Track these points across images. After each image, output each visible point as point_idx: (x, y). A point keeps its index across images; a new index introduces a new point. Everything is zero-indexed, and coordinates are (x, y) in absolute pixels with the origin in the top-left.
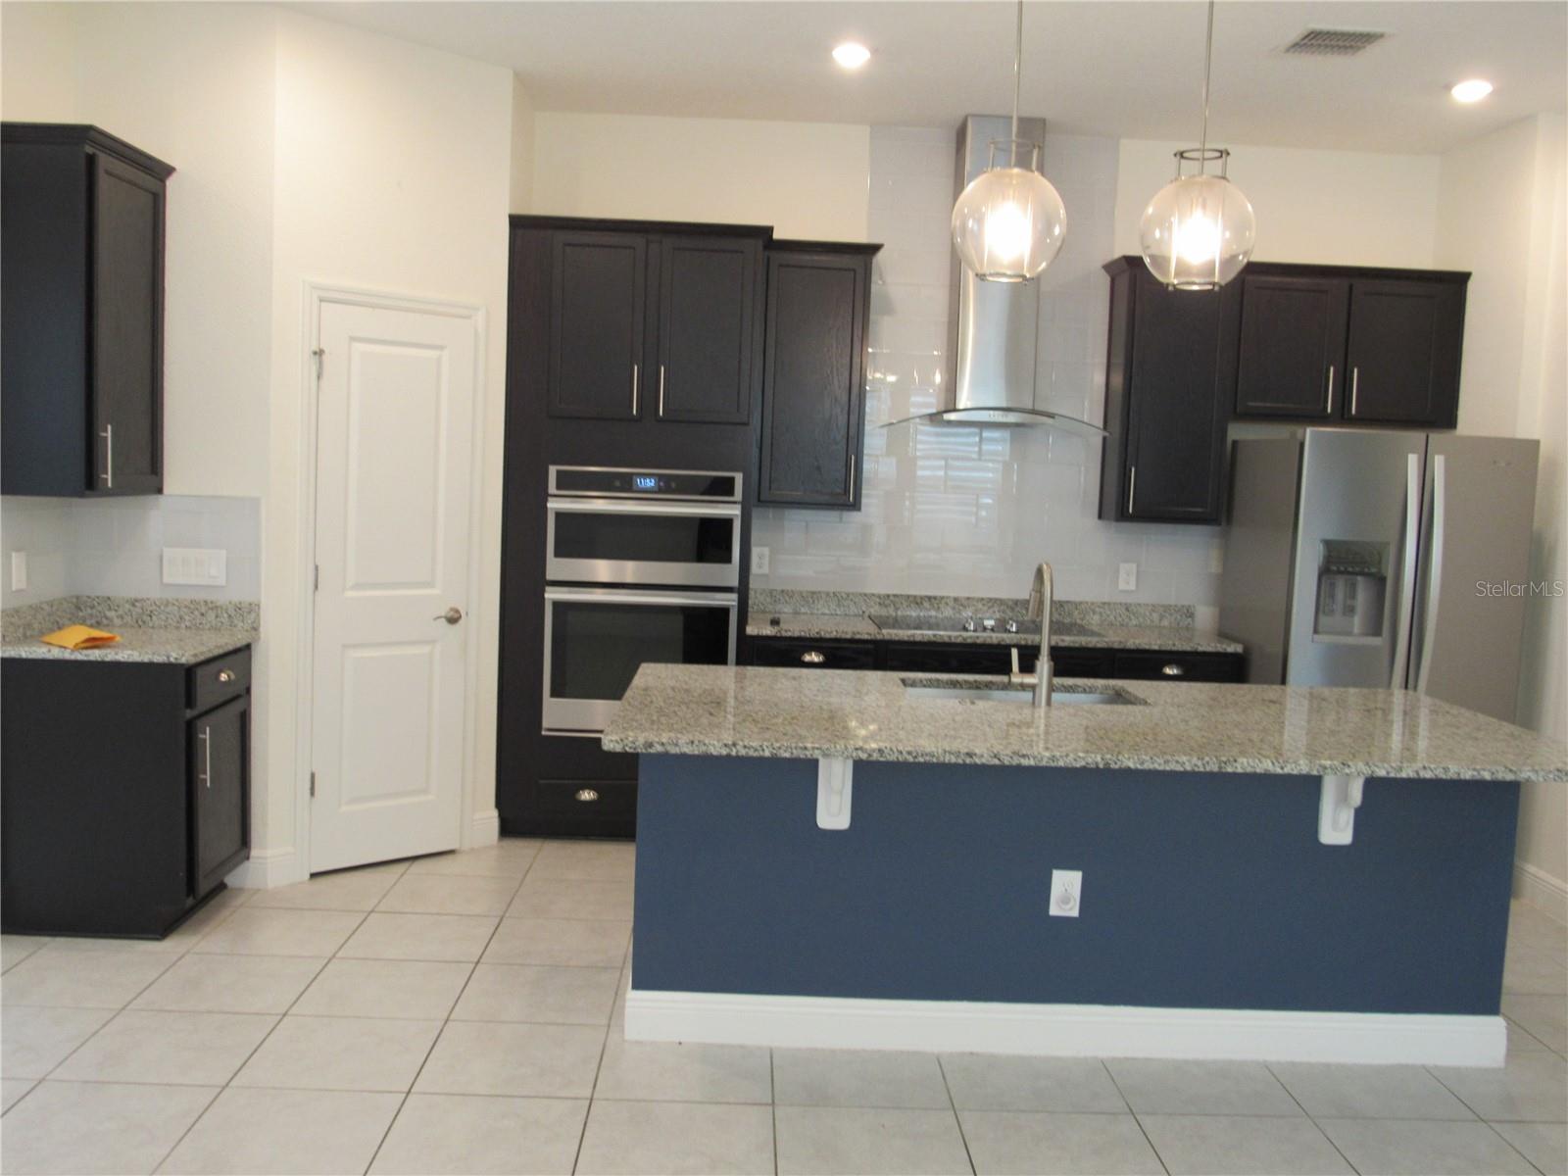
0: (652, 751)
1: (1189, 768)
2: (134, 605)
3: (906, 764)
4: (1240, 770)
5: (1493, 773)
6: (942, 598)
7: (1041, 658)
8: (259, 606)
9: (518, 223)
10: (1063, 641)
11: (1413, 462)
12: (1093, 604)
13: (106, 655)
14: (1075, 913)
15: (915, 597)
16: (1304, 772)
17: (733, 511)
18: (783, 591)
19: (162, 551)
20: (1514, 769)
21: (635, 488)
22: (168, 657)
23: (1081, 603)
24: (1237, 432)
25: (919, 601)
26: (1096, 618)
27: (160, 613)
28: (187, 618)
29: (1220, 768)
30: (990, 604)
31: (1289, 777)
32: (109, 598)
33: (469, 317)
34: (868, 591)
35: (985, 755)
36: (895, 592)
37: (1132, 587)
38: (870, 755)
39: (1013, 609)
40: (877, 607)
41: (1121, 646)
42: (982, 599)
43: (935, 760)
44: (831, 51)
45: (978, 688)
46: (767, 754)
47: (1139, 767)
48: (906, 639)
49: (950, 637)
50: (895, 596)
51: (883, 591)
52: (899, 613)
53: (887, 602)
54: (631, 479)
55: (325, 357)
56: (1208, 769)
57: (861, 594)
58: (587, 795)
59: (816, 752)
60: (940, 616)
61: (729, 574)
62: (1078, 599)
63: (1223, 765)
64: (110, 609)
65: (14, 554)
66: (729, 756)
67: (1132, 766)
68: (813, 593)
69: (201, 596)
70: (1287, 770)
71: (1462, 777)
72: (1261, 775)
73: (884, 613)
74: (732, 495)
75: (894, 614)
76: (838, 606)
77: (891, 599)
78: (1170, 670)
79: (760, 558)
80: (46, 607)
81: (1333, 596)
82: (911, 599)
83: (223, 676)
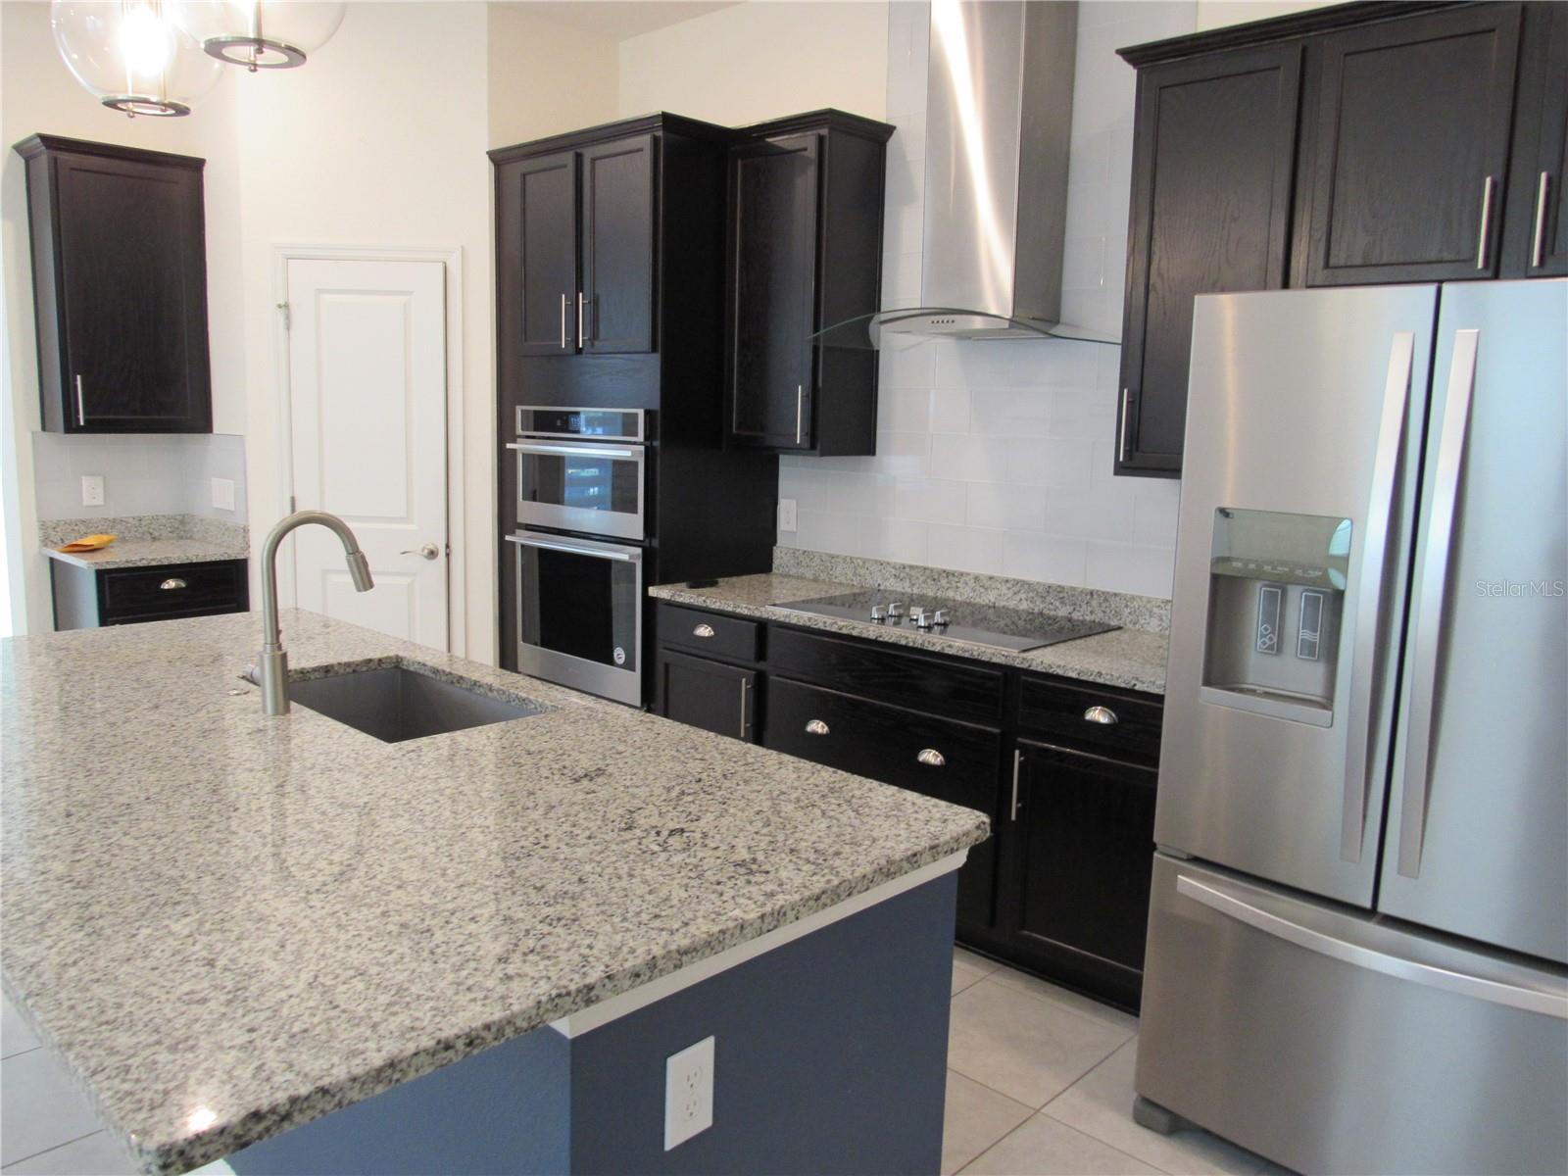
2: (204, 523)
6: (962, 574)
8: (250, 527)
10: (950, 646)
11: (1401, 347)
15: (932, 570)
18: (805, 552)
19: (211, 481)
25: (936, 577)
27: (210, 529)
30: (1015, 589)
32: (194, 519)
36: (912, 562)
39: (1045, 599)
41: (1025, 666)
42: (1007, 581)
48: (782, 619)
50: (911, 567)
51: (899, 559)
52: (915, 591)
53: (902, 575)
54: (568, 419)
55: (292, 310)
57: (876, 561)
65: (85, 477)
68: (832, 557)
73: (899, 589)
74: (635, 434)
75: (909, 590)
76: (855, 574)
77: (907, 570)
78: (1098, 715)
79: (788, 513)
80: (131, 520)
81: (1275, 619)
82: (928, 572)
83: (170, 584)
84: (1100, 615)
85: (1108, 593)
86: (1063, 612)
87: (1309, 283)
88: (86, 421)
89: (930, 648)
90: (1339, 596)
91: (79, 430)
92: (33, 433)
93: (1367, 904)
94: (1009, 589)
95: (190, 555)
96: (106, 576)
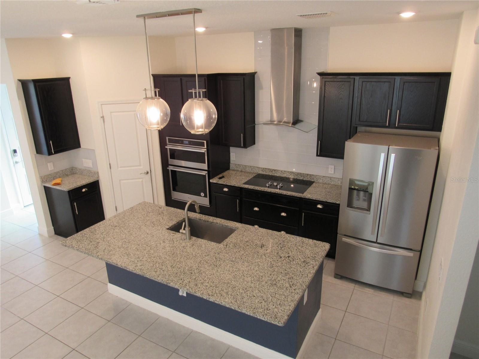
2: (80, 170)
6: (278, 170)
8: (98, 172)
9: (155, 77)
11: (383, 156)
12: (320, 176)
13: (56, 187)
15: (271, 169)
18: (238, 164)
19: (82, 160)
21: (184, 143)
25: (272, 171)
26: (321, 180)
27: (84, 172)
28: (88, 174)
30: (291, 174)
36: (266, 167)
37: (333, 172)
39: (297, 176)
40: (261, 171)
41: (304, 197)
49: (257, 189)
50: (266, 169)
52: (267, 174)
54: (183, 141)
57: (257, 167)
61: (205, 166)
64: (77, 170)
68: (245, 166)
69: (89, 169)
73: (263, 173)
74: (204, 146)
75: (265, 174)
76: (252, 170)
77: (265, 169)
78: (319, 206)
79: (233, 156)
80: (60, 172)
81: (358, 195)
82: (270, 170)
83: (84, 190)
84: (310, 179)
85: (311, 175)
86: (301, 178)
87: (356, 124)
88: (54, 152)
89: (283, 194)
90: (371, 195)
91: (52, 154)
92: (35, 155)
93: (375, 241)
94: (289, 174)
95: (87, 182)
96: (70, 192)
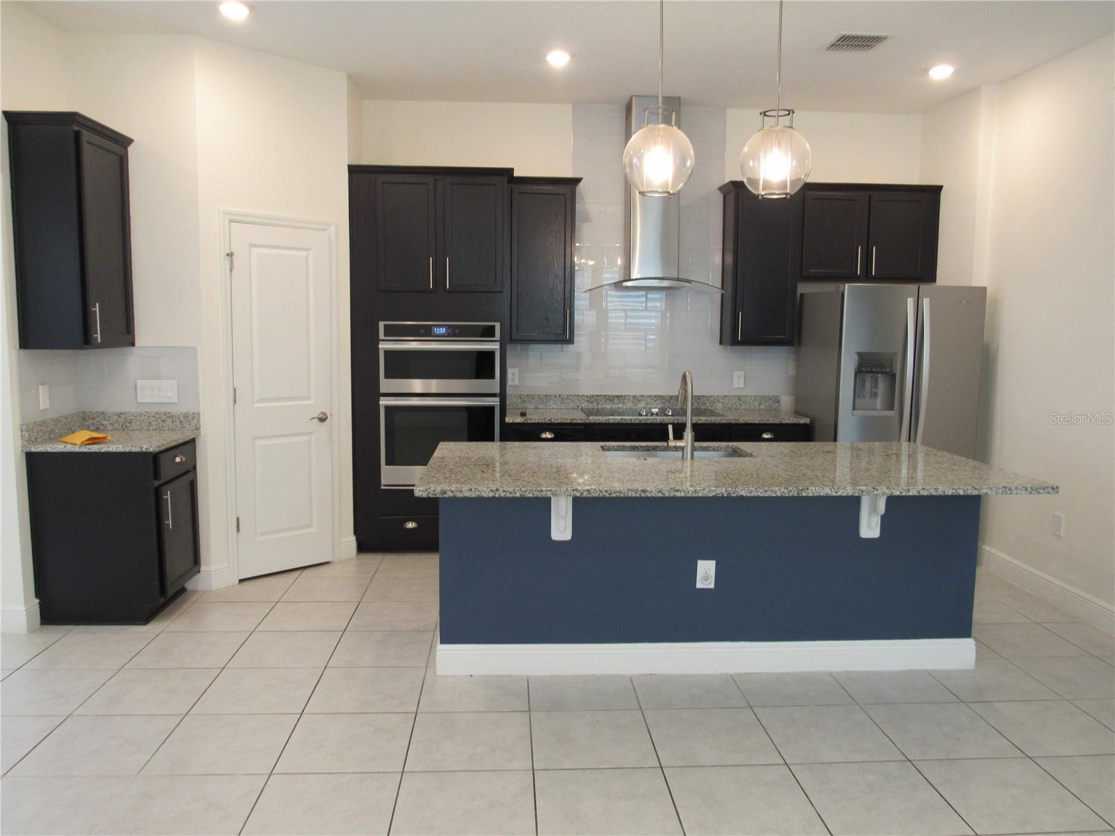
0: (446, 496)
1: (779, 495)
2: (119, 417)
3: (604, 498)
4: (810, 495)
5: (965, 491)
6: (626, 396)
7: (687, 430)
8: (199, 414)
9: (354, 170)
10: (700, 420)
11: (910, 302)
12: (718, 397)
13: (102, 448)
14: (712, 586)
15: (609, 396)
16: (850, 494)
17: (495, 346)
18: (528, 395)
19: (136, 383)
20: (978, 488)
21: (433, 334)
22: (141, 448)
23: (711, 396)
24: (803, 288)
25: (612, 398)
26: (720, 405)
27: (136, 421)
28: (154, 423)
29: (798, 493)
31: (841, 497)
32: (104, 413)
33: (325, 230)
34: (581, 393)
35: (654, 491)
36: (597, 394)
37: (742, 385)
38: (582, 494)
39: (669, 402)
40: (586, 403)
41: (736, 422)
42: (650, 396)
43: (622, 495)
44: (546, 57)
45: (648, 450)
46: (518, 495)
47: (749, 495)
48: (604, 422)
49: (631, 420)
50: (597, 396)
51: (589, 393)
52: (600, 406)
53: (592, 400)
54: (431, 328)
55: (235, 257)
56: (791, 495)
57: (576, 396)
58: (411, 525)
59: (549, 493)
60: (625, 407)
61: (493, 385)
62: (709, 394)
63: (800, 492)
64: (104, 420)
65: (40, 386)
66: (494, 497)
67: (745, 495)
68: (547, 396)
69: (162, 410)
70: (839, 494)
71: (946, 494)
72: (823, 497)
73: (590, 407)
74: (494, 336)
75: (596, 407)
76: (562, 403)
77: (594, 397)
78: (766, 435)
79: (513, 375)
80: (62, 418)
81: (863, 387)
82: (607, 397)
83: (178, 459)
84: (696, 405)
85: (698, 396)
90: (893, 377)
91: (95, 344)
